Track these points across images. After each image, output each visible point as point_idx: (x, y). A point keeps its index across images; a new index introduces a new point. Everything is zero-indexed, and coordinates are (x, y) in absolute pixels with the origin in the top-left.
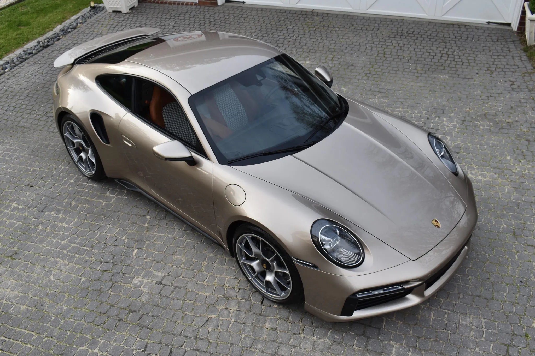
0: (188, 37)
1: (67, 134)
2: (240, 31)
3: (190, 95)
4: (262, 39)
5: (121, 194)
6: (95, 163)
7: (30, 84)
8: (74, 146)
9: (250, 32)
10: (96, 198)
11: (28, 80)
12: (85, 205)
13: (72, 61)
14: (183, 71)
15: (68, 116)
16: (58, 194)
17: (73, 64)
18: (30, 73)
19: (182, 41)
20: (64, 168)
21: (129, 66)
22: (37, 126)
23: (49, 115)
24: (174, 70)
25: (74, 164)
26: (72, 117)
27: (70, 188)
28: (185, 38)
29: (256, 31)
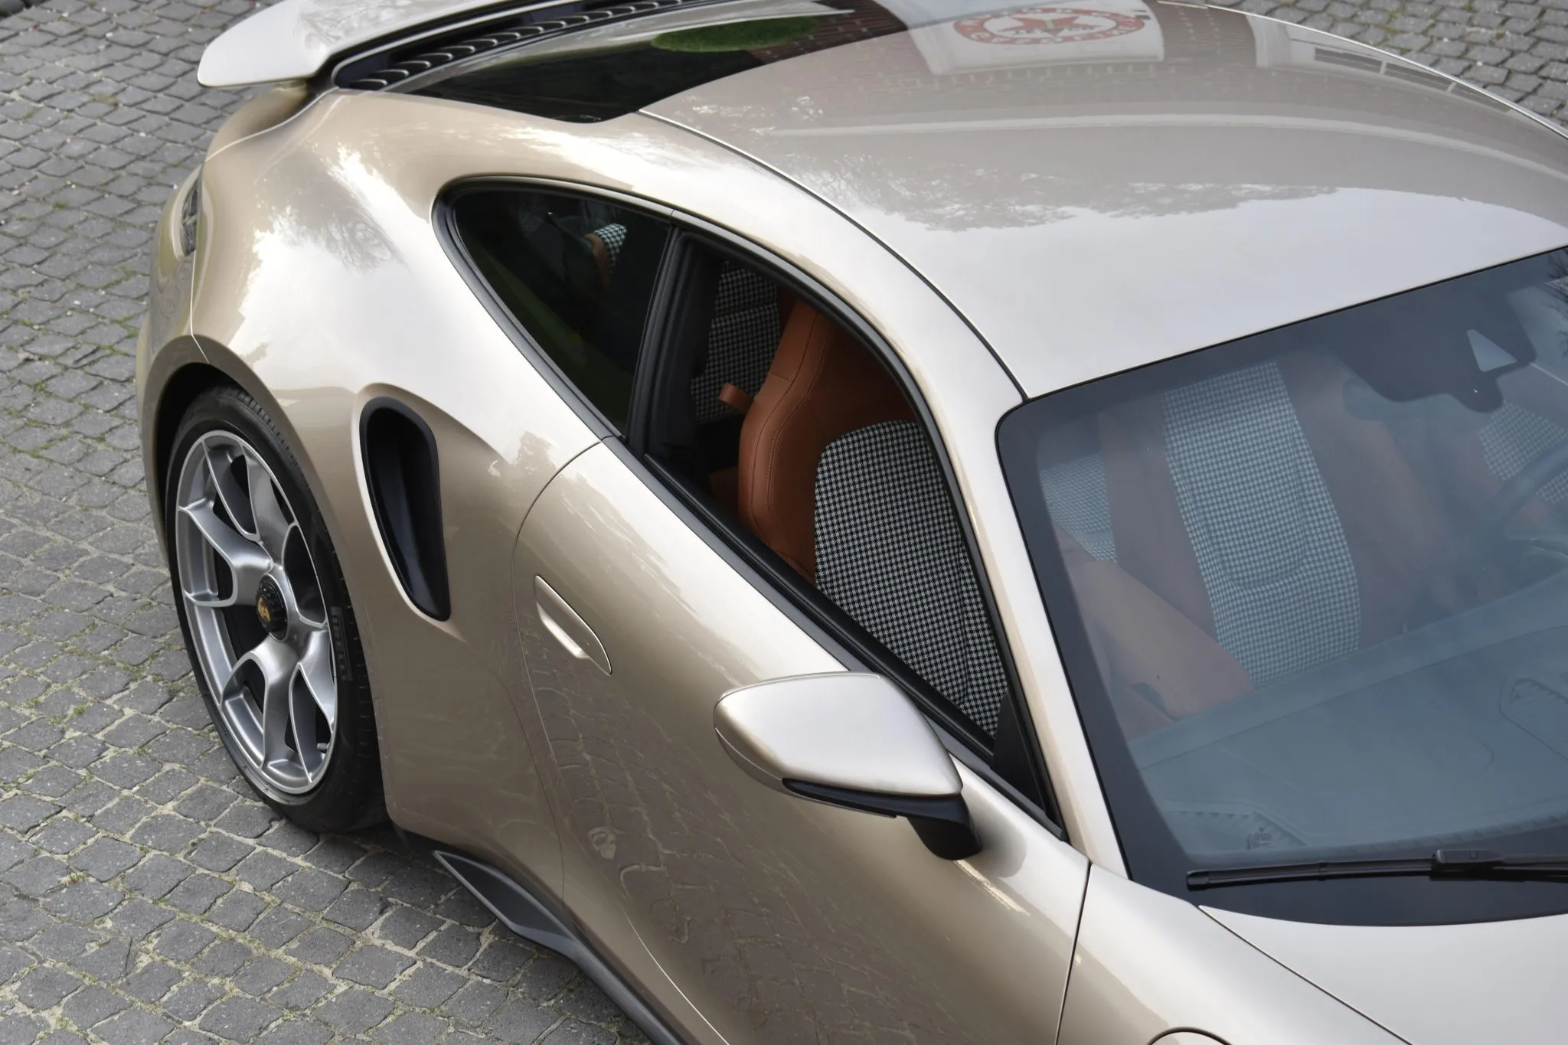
0: (1047, 17)
1: (195, 512)
2: (1396, 25)
3: (1017, 400)
4: (1535, 91)
5: (451, 948)
6: (331, 719)
7: (29, 157)
8: (225, 591)
9: (1461, 38)
10: (294, 945)
11: (21, 129)
12: (216, 981)
13: (313, 61)
14: (987, 232)
15: (226, 398)
16: (66, 879)
17: (315, 84)
18: (38, 90)
19: (1012, 41)
20: (136, 719)
21: (656, 151)
22: (20, 422)
23: (104, 368)
24: (936, 222)
25: (201, 703)
26: (247, 412)
27: (145, 851)
28: (1030, 25)
29: (1500, 36)
